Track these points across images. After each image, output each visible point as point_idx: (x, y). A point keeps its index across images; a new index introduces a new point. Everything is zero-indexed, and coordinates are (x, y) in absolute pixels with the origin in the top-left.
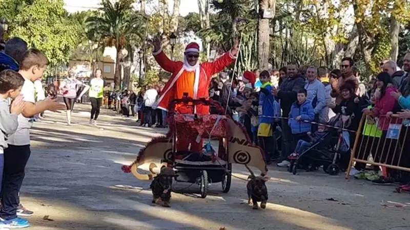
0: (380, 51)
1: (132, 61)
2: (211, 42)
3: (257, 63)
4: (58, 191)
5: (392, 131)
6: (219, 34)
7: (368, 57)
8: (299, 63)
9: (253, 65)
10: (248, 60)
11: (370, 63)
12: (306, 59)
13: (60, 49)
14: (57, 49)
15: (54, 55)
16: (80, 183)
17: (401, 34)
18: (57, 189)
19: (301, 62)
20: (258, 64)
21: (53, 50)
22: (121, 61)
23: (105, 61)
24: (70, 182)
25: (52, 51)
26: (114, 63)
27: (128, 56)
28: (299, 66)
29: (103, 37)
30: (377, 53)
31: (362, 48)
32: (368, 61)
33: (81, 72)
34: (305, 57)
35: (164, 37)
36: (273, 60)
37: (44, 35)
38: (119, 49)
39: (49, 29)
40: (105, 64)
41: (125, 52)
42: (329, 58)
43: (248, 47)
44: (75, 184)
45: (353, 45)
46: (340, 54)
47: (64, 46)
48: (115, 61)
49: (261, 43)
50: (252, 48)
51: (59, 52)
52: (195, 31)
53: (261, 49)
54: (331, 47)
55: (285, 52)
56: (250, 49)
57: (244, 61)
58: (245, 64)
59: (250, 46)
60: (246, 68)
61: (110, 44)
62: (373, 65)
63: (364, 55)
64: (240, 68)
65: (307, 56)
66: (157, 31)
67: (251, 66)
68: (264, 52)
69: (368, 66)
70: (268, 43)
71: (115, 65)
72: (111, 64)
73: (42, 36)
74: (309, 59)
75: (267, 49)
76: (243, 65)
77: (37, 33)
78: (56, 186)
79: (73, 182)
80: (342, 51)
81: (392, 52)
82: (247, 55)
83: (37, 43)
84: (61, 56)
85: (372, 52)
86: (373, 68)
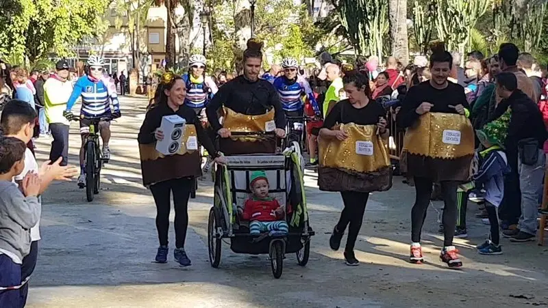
1: (191, 25)
3: (388, 24)
8: (458, 20)
9: (382, 26)
10: (374, 18)
13: (80, 16)
14: (77, 16)
15: (73, 26)
21: (71, 18)
22: (175, 25)
23: (150, 25)
25: (69, 20)
26: (164, 28)
27: (184, 17)
34: (468, 11)
38: (171, 8)
40: (150, 30)
41: (180, 10)
47: (87, 11)
48: (166, 25)
61: (157, 3)
67: (379, 28)
71: (166, 30)
72: (161, 30)
83: (47, 10)
84: (83, 26)
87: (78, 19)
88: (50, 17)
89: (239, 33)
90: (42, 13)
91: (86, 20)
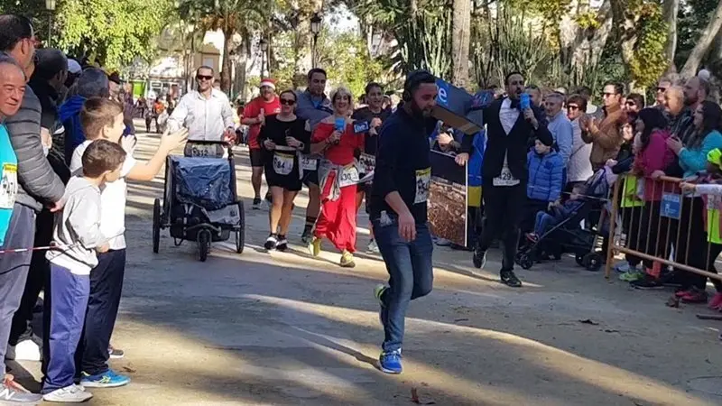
0: (647, 42)
1: (249, 52)
2: (375, 24)
3: (450, 62)
5: (668, 206)
6: (388, 11)
7: (629, 52)
8: (518, 63)
9: (443, 65)
10: (436, 56)
11: (632, 63)
12: (529, 56)
13: (136, 36)
14: (132, 36)
15: (127, 45)
17: (680, 14)
19: (522, 62)
20: (452, 63)
21: (125, 37)
22: (232, 53)
23: (204, 51)
25: (123, 39)
26: (220, 55)
27: (242, 45)
29: (203, 15)
30: (644, 46)
31: (618, 38)
32: (628, 59)
33: (168, 68)
34: (527, 54)
35: (301, 18)
36: (476, 57)
37: (112, 14)
38: (228, 35)
39: (119, 5)
40: (205, 56)
41: (237, 37)
42: (565, 55)
43: (436, 38)
45: (604, 32)
46: (582, 46)
47: (142, 32)
48: (222, 53)
49: (456, 31)
50: (442, 38)
52: (349, 6)
53: (457, 41)
54: (568, 35)
55: (496, 43)
56: (439, 39)
57: (429, 58)
58: (431, 64)
59: (440, 34)
61: (214, 27)
62: (636, 65)
63: (620, 49)
65: (530, 52)
66: (289, 5)
67: (440, 66)
68: (462, 43)
69: (628, 66)
70: (467, 31)
71: (221, 58)
72: (215, 57)
73: (109, 15)
74: (534, 57)
75: (467, 41)
76: (428, 65)
77: (101, 11)
78: (151, 298)
80: (585, 41)
81: (667, 44)
82: (434, 50)
83: (100, 27)
84: (139, 48)
85: (635, 45)
86: (637, 71)
87: (133, 40)
88: (102, 35)
89: (299, 63)
90: (95, 31)
91: (141, 40)
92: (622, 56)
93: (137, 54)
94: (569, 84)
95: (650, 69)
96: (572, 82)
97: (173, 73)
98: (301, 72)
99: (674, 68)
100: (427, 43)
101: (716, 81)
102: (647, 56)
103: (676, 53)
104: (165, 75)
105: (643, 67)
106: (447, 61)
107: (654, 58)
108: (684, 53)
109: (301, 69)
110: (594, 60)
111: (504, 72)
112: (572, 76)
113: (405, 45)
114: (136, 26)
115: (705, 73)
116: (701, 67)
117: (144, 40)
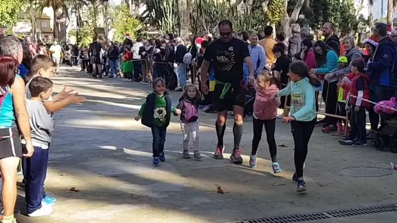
1: (68, 17)
4: (65, 158)
7: (266, 9)
8: (212, 16)
9: (173, 19)
10: (170, 15)
11: (267, 13)
13: (8, 13)
14: (5, 13)
15: (3, 18)
16: (79, 148)
18: (63, 156)
19: (214, 15)
20: (179, 18)
21: (2, 14)
22: (58, 18)
23: (43, 18)
24: (70, 148)
27: (63, 14)
28: (211, 19)
30: (273, 5)
31: (258, 1)
32: (265, 11)
33: (22, 28)
34: (217, 11)
36: (191, 14)
41: (60, 10)
43: (169, 5)
44: (75, 149)
47: (10, 10)
48: (53, 18)
49: (180, 2)
50: (172, 6)
51: (7, 15)
53: (180, 7)
55: (200, 7)
56: (171, 6)
57: (166, 16)
58: (167, 19)
59: (171, 3)
60: (168, 22)
62: (270, 14)
63: (261, 6)
64: (163, 22)
68: (183, 8)
69: (266, 15)
70: (185, 2)
72: (48, 20)
74: (220, 13)
75: (185, 6)
76: (166, 20)
78: (61, 153)
79: (73, 148)
80: (242, 3)
82: (168, 12)
84: (9, 19)
85: (268, 4)
86: (270, 17)
89: (97, 21)
91: (10, 15)
92: (262, 11)
93: (8, 22)
94: (238, 25)
95: (277, 16)
96: (239, 24)
97: (25, 30)
98: (98, 26)
99: (287, 15)
100: (164, 8)
101: (307, 20)
102: (275, 10)
103: (288, 7)
104: (21, 31)
105: (273, 15)
106: (176, 16)
107: (279, 11)
108: (291, 7)
109: (98, 25)
110: (249, 13)
111: (205, 21)
112: (239, 21)
113: (154, 10)
114: (7, 8)
115: (302, 16)
116: (300, 13)
117: (11, 15)
